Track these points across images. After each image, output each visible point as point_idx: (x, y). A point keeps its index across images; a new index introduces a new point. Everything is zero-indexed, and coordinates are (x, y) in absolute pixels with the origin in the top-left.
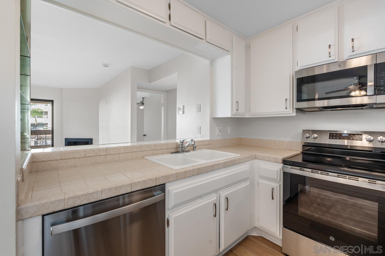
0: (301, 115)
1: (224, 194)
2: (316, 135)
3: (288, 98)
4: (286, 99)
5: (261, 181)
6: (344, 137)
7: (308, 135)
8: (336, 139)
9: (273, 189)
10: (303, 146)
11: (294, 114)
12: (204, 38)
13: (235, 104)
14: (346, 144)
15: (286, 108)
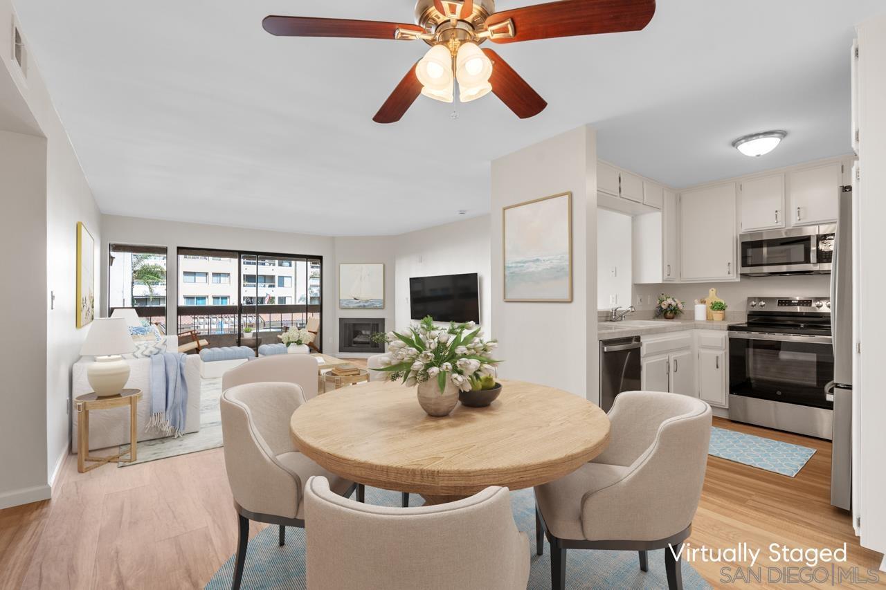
0: (746, 281)
1: (673, 356)
2: (763, 303)
3: (731, 261)
4: (729, 264)
5: (703, 351)
6: (795, 303)
7: (754, 303)
8: (785, 306)
9: (717, 357)
10: (748, 315)
11: (738, 280)
12: (641, 201)
13: (666, 266)
14: (799, 311)
15: (729, 273)
